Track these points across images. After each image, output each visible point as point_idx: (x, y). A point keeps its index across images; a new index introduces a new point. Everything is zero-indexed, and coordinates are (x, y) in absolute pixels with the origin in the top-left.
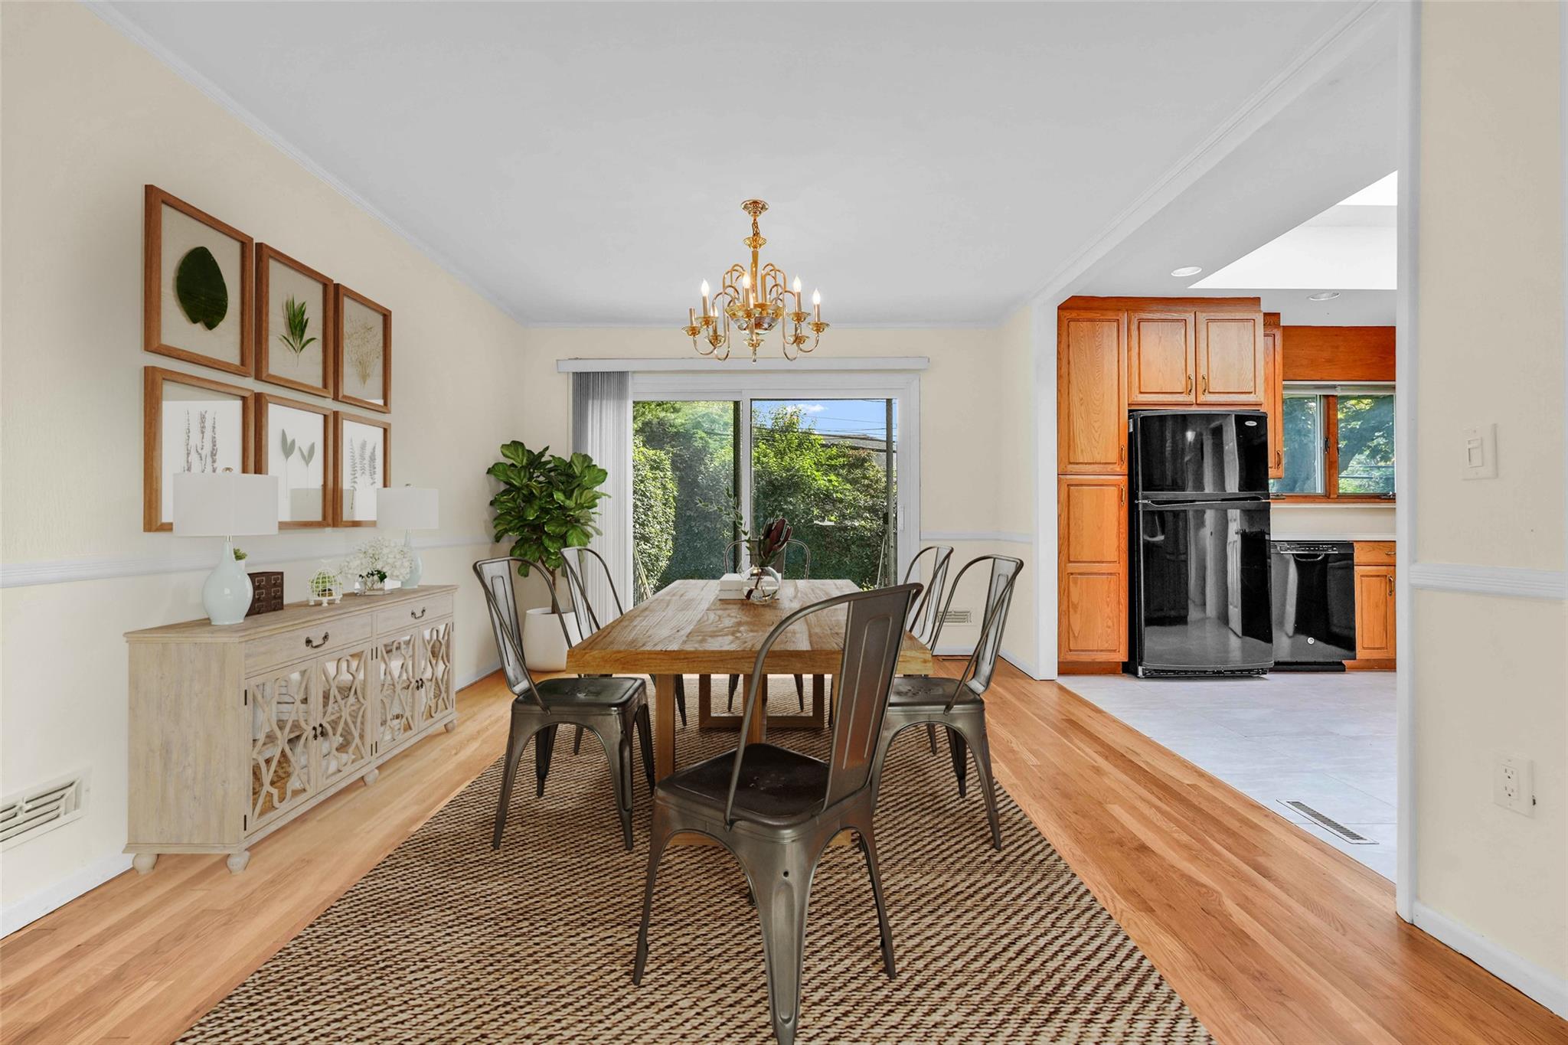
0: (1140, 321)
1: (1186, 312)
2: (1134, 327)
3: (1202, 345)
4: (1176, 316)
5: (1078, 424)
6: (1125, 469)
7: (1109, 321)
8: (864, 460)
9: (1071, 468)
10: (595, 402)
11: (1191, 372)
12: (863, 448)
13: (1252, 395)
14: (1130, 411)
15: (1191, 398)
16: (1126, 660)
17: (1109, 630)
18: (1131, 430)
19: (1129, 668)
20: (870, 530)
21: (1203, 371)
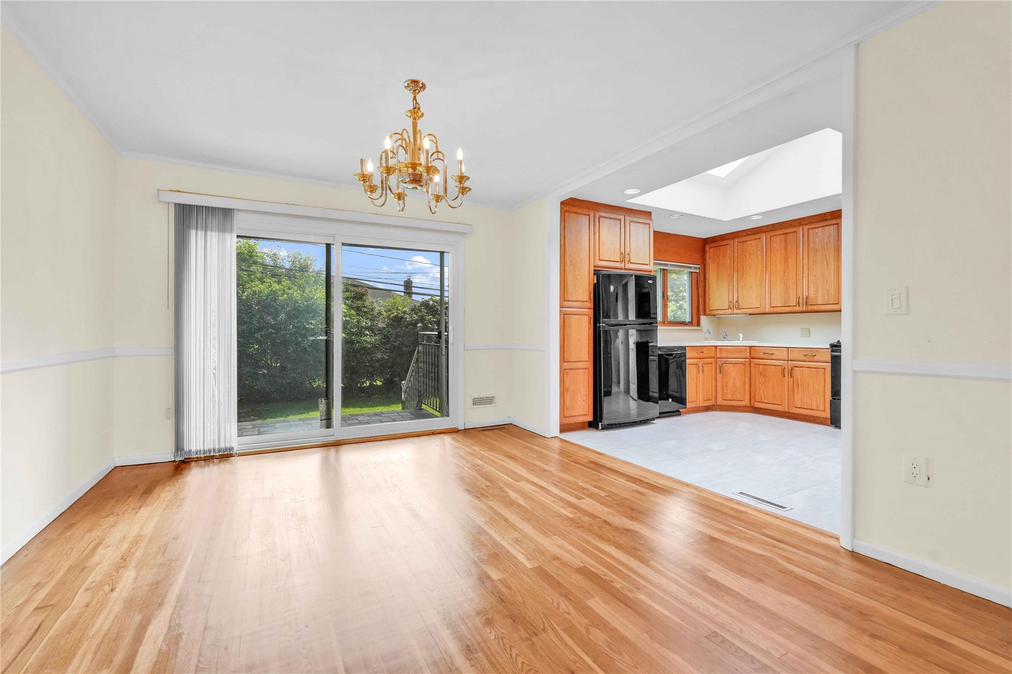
0: (600, 217)
1: (620, 215)
2: (597, 220)
3: (628, 235)
4: (616, 216)
5: (569, 277)
6: (591, 305)
7: (585, 215)
8: (363, 295)
9: (566, 303)
10: (199, 232)
11: (623, 250)
12: (362, 286)
13: (648, 266)
14: (595, 270)
15: (622, 265)
16: (592, 419)
17: (584, 403)
18: (595, 282)
19: (593, 425)
20: (370, 343)
21: (627, 251)
